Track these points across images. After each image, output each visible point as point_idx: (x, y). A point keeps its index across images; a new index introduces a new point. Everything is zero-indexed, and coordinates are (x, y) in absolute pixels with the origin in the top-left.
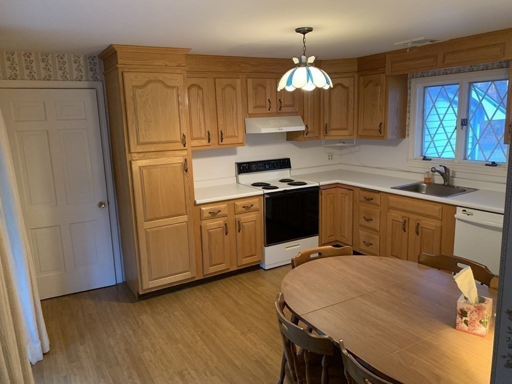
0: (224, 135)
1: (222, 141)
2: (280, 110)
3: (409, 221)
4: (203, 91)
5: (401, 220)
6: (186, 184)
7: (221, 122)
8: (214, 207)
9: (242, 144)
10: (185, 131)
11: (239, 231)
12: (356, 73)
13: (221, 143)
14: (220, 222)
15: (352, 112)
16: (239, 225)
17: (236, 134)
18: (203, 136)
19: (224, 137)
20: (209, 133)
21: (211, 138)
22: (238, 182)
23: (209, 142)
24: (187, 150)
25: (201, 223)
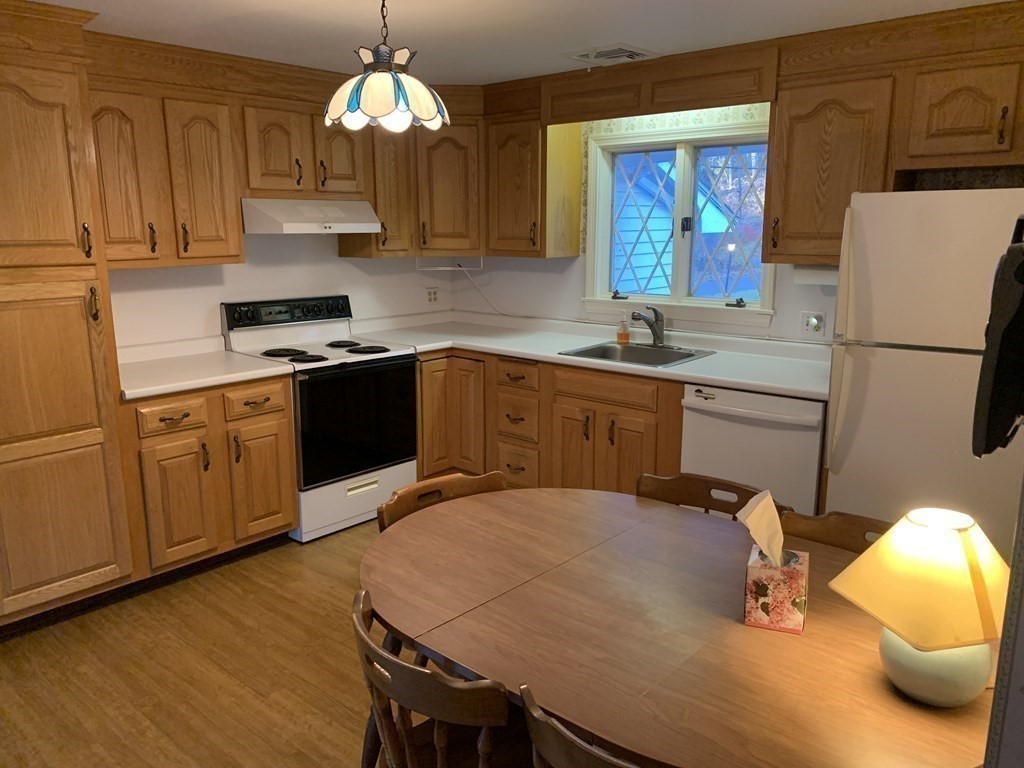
0: (190, 235)
1: (186, 250)
2: (323, 185)
3: (594, 417)
4: (132, 127)
5: (580, 417)
6: (95, 350)
7: (182, 204)
8: (173, 405)
9: (235, 258)
10: (89, 218)
11: (237, 461)
12: (481, 118)
13: (183, 254)
14: (189, 440)
15: (476, 201)
16: (238, 446)
17: (222, 234)
18: (138, 236)
19: (191, 241)
20: (151, 228)
21: (158, 240)
22: (228, 347)
23: (153, 250)
24: (94, 265)
25: (141, 444)
